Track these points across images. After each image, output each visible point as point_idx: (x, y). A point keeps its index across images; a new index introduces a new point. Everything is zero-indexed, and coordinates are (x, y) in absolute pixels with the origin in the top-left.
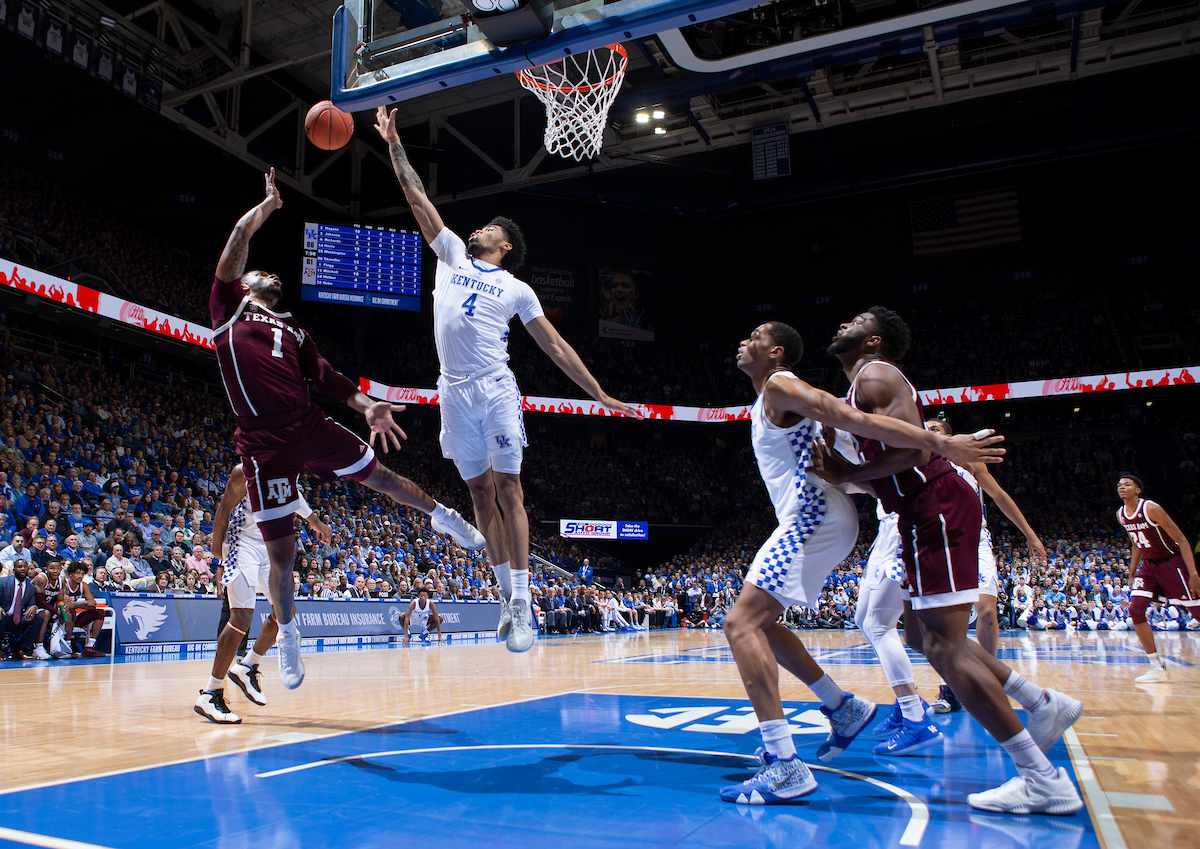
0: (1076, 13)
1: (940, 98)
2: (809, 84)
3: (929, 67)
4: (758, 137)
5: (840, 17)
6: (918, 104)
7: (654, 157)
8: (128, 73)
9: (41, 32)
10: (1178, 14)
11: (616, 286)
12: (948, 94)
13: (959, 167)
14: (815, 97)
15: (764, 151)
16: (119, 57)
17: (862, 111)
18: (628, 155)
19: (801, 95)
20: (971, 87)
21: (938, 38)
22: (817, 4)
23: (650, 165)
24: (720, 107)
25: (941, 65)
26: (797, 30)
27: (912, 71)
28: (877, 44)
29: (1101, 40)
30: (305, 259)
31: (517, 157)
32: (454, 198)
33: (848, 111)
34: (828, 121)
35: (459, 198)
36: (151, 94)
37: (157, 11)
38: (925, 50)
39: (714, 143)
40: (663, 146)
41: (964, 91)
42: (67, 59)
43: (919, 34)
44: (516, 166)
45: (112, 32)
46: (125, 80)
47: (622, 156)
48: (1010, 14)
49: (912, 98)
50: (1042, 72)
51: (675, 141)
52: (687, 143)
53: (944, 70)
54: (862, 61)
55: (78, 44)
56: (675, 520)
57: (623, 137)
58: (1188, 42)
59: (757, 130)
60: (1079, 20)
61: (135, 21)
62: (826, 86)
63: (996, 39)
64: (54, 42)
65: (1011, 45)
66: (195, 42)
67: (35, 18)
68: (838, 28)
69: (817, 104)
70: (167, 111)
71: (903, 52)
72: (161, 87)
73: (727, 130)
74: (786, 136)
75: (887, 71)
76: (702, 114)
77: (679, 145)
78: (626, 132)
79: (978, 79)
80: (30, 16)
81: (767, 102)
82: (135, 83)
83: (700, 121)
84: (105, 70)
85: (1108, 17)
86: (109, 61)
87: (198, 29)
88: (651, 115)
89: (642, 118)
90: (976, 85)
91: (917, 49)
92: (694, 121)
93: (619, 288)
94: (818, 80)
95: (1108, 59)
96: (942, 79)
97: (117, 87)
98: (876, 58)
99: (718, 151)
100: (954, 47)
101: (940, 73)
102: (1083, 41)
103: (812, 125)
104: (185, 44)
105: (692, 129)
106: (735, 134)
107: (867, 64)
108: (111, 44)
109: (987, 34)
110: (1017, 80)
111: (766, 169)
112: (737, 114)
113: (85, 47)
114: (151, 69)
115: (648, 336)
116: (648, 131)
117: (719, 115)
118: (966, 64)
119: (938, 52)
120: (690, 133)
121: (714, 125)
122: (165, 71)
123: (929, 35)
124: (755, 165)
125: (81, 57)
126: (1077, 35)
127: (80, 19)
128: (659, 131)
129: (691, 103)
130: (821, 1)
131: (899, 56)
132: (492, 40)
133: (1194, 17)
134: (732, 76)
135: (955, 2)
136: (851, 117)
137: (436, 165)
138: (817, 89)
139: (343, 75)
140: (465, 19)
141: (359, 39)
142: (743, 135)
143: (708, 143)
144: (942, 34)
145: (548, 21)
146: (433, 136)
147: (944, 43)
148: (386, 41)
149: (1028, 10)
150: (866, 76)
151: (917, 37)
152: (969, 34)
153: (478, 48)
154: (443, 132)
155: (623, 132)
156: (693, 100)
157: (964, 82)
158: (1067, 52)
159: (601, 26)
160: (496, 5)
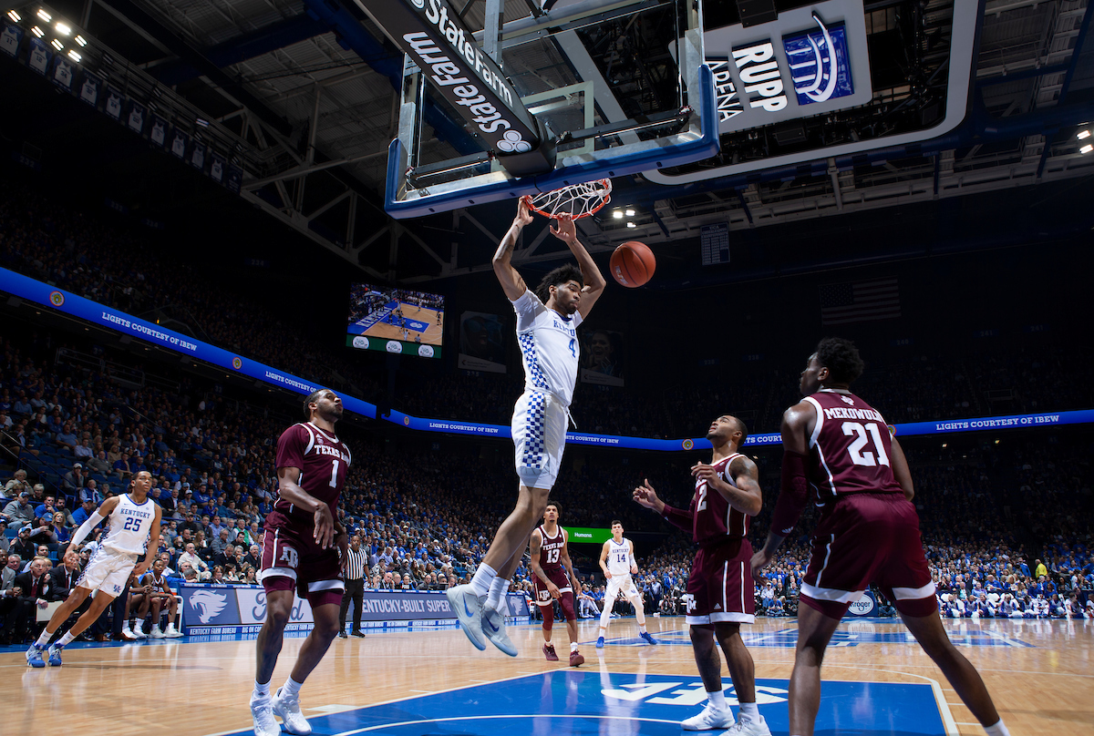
0: (936, 153)
1: (840, 209)
2: (744, 194)
3: (832, 185)
4: (705, 232)
5: (767, 148)
6: (824, 213)
8: (216, 163)
9: (147, 128)
10: (1007, 157)
11: (595, 342)
12: (845, 206)
13: (855, 260)
14: (748, 204)
15: (710, 243)
16: (210, 150)
17: (784, 216)
18: (605, 243)
19: (738, 202)
20: (863, 201)
21: (838, 165)
22: (750, 138)
24: (677, 209)
25: (841, 185)
26: (736, 157)
27: (820, 188)
28: (794, 168)
29: (955, 172)
32: (470, 270)
33: (772, 216)
34: (758, 223)
35: (475, 270)
36: (233, 180)
37: (242, 116)
38: (829, 173)
39: (672, 236)
40: (632, 236)
41: (858, 204)
42: (167, 150)
43: (825, 162)
45: (205, 130)
46: (213, 168)
47: (601, 243)
48: (889, 151)
49: (820, 208)
50: (913, 193)
51: (643, 233)
52: (651, 235)
53: (843, 188)
54: (783, 179)
55: (177, 139)
57: (602, 229)
58: (1014, 177)
59: (705, 227)
60: (938, 158)
61: (224, 123)
62: (757, 196)
63: (881, 168)
64: (158, 136)
65: (891, 172)
66: (271, 141)
67: (144, 116)
68: (766, 157)
69: (750, 209)
70: (245, 194)
71: (813, 174)
72: (241, 175)
73: (682, 227)
74: (727, 233)
75: (801, 187)
76: (664, 214)
77: (644, 236)
78: (604, 225)
79: (868, 196)
80: (139, 115)
81: (713, 206)
82: (221, 171)
83: (662, 219)
84: (198, 160)
85: (959, 156)
86: (201, 153)
87: (273, 132)
88: (624, 213)
89: (617, 215)
90: (867, 200)
91: (824, 172)
92: (657, 219)
93: (598, 344)
94: (751, 192)
95: (960, 186)
96: (842, 195)
97: (206, 173)
98: (794, 178)
99: (675, 241)
100: (850, 172)
101: (840, 191)
102: (942, 173)
103: (746, 225)
104: (263, 143)
105: (655, 225)
106: (689, 229)
107: (787, 181)
108: (203, 140)
109: (873, 164)
110: (896, 198)
111: (711, 257)
112: (689, 214)
113: (182, 142)
114: (234, 161)
115: (619, 382)
116: (622, 224)
117: (676, 215)
118: (859, 185)
119: (839, 175)
120: (653, 227)
121: (672, 222)
122: (246, 162)
123: (832, 163)
124: (703, 254)
125: (178, 149)
126: (938, 168)
127: (179, 119)
128: (630, 225)
129: (655, 205)
130: (753, 136)
131: (810, 177)
132: (510, 171)
133: (1018, 160)
134: (686, 187)
135: (851, 141)
136: (775, 220)
137: (457, 244)
138: (750, 198)
139: (395, 191)
140: (490, 155)
141: (409, 164)
142: (694, 230)
143: (668, 236)
144: (842, 162)
145: (552, 161)
146: (456, 222)
147: (843, 169)
148: (428, 167)
149: (903, 149)
150: (785, 190)
151: (823, 164)
152: (861, 164)
153: (498, 177)
154: (463, 219)
155: (602, 225)
156: (657, 203)
157: (858, 198)
158: (931, 179)
159: (592, 166)
160: (514, 148)
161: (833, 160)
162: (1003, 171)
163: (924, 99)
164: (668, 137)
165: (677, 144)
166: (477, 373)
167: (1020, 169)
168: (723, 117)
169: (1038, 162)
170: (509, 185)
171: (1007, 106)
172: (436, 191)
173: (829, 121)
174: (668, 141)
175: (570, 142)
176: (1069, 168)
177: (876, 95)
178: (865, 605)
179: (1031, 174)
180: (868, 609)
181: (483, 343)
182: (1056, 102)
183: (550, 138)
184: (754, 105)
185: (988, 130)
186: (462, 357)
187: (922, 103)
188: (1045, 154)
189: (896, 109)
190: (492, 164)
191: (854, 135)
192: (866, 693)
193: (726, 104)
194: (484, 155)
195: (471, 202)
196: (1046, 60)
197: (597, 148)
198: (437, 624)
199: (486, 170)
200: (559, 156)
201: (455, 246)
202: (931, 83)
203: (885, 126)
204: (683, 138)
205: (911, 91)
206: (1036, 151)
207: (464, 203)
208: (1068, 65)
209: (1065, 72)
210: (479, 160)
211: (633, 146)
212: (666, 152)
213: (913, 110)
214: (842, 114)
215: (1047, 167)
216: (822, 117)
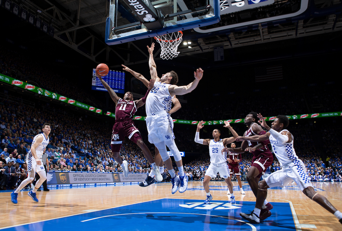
0: (297, 21)
1: (263, 41)
2: (229, 36)
3: (260, 33)
4: (216, 50)
5: (237, 20)
6: (257, 43)
7: (188, 54)
8: (45, 26)
9: (20, 13)
10: (322, 22)
12: (265, 40)
13: (267, 59)
14: (230, 40)
15: (217, 53)
16: (42, 21)
17: (243, 44)
19: (227, 39)
20: (271, 39)
21: (262, 26)
22: (231, 16)
23: (187, 56)
24: (206, 41)
25: (263, 33)
26: (226, 23)
27: (256, 34)
28: (247, 27)
29: (303, 28)
30: (93, 78)
34: (234, 46)
35: (136, 63)
36: (51, 32)
37: (53, 9)
38: (259, 29)
39: (204, 51)
40: (190, 51)
41: (269, 40)
42: (27, 21)
43: (258, 25)
45: (40, 14)
46: (44, 27)
48: (280, 21)
49: (256, 41)
50: (289, 35)
51: (194, 50)
52: (197, 51)
53: (264, 34)
54: (243, 31)
55: (31, 17)
56: (192, 151)
58: (324, 30)
59: (215, 48)
60: (298, 23)
61: (47, 11)
62: (233, 37)
63: (277, 27)
64: (24, 16)
65: (280, 28)
66: (64, 18)
67: (18, 9)
68: (237, 23)
69: (231, 42)
70: (56, 37)
71: (253, 29)
72: (54, 30)
73: (207, 48)
74: (223, 50)
75: (249, 34)
76: (201, 43)
77: (194, 51)
79: (272, 37)
80: (17, 9)
81: (218, 40)
82: (46, 29)
83: (200, 45)
84: (38, 25)
85: (305, 22)
86: (39, 22)
87: (65, 15)
88: (187, 43)
89: (185, 44)
90: (272, 38)
91: (257, 28)
92: (199, 45)
94: (231, 35)
95: (305, 33)
96: (263, 36)
97: (41, 29)
98: (246, 30)
99: (205, 53)
100: (266, 28)
101: (263, 35)
102: (299, 28)
103: (230, 47)
104: (61, 19)
105: (198, 47)
106: (210, 49)
107: (244, 31)
108: (40, 17)
109: (275, 25)
110: (282, 37)
111: (217, 58)
112: (210, 43)
114: (51, 25)
115: (186, 101)
116: (187, 47)
117: (205, 43)
118: (269, 33)
119: (262, 29)
120: (197, 48)
121: (204, 46)
122: (55, 26)
123: (260, 25)
124: (215, 57)
125: (31, 21)
126: (297, 27)
127: (31, 10)
128: (189, 47)
129: (198, 40)
130: (232, 16)
131: (252, 30)
132: (148, 28)
133: (326, 23)
134: (209, 34)
135: (267, 17)
136: (240, 45)
138: (231, 38)
139: (108, 35)
140: (141, 23)
141: (113, 26)
142: (212, 49)
143: (202, 51)
144: (263, 25)
145: (163, 24)
146: (129, 46)
147: (264, 27)
148: (120, 27)
149: (285, 20)
150: (244, 35)
151: (257, 25)
152: (270, 25)
153: (144, 30)
154: (131, 46)
157: (269, 37)
158: (295, 31)
159: (176, 27)
160: (149, 20)
161: (260, 24)
162: (320, 28)
163: (293, 2)
164: (202, 16)
165: (205, 18)
167: (326, 27)
168: (222, 9)
169: (333, 24)
170: (148, 33)
171: (323, 4)
172: (122, 35)
173: (259, 10)
174: (202, 18)
175: (169, 18)
177: (276, 1)
179: (330, 29)
181: (139, 88)
183: (162, 17)
184: (233, 4)
185: (315, 13)
188: (336, 21)
189: (282, 6)
190: (142, 26)
191: (268, 15)
193: (223, 4)
194: (139, 23)
195: (135, 39)
197: (178, 20)
198: (124, 184)
199: (140, 28)
200: (165, 23)
201: (129, 55)
203: (279, 12)
204: (208, 16)
206: (332, 20)
207: (132, 39)
210: (137, 25)
211: (190, 19)
212: (201, 21)
213: (289, 6)
214: (263, 8)
215: (336, 26)
216: (256, 9)
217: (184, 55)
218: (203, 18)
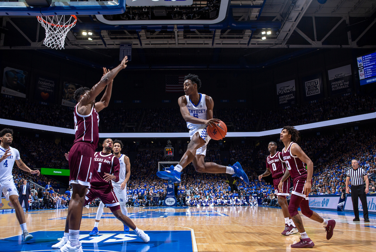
0: (214, 30)
1: (177, 46)
2: (139, 34)
3: (175, 36)
4: (122, 47)
5: (150, 16)
6: (171, 46)
7: (87, 47)
10: (238, 36)
11: (69, 88)
12: (179, 45)
13: (180, 67)
14: (141, 38)
15: (124, 52)
17: (155, 45)
18: (78, 45)
19: (137, 36)
20: (186, 44)
21: (178, 28)
22: (144, 10)
23: (85, 50)
24: (111, 35)
25: (178, 36)
26: (137, 17)
27: (170, 36)
28: (161, 26)
29: (220, 38)
31: (37, 38)
32: (11, 48)
33: (150, 44)
34: (144, 46)
35: (13, 48)
38: (174, 31)
39: (108, 47)
40: (90, 44)
41: (184, 45)
44: (37, 41)
47: (76, 45)
48: (198, 26)
49: (169, 44)
50: (205, 44)
51: (95, 43)
52: (99, 45)
54: (156, 30)
57: (77, 39)
58: (240, 44)
59: (122, 45)
60: (215, 32)
62: (145, 35)
63: (194, 32)
65: (197, 34)
68: (149, 19)
69: (141, 40)
71: (168, 30)
73: (112, 43)
74: (131, 49)
75: (163, 34)
76: (105, 36)
77: (96, 45)
79: (188, 42)
81: (126, 36)
83: (104, 38)
85: (222, 32)
88: (88, 33)
89: (84, 34)
90: (187, 44)
91: (172, 30)
92: (102, 38)
93: (70, 89)
94: (142, 33)
95: (221, 44)
96: (178, 40)
98: (160, 30)
99: (108, 49)
100: (182, 32)
101: (178, 38)
102: (215, 38)
103: (139, 46)
105: (101, 40)
106: (115, 45)
107: (158, 31)
109: (191, 30)
110: (198, 45)
112: (116, 38)
116: (86, 38)
117: (110, 38)
118: (185, 37)
119: (178, 32)
120: (100, 41)
121: (108, 41)
123: (176, 27)
124: (120, 56)
126: (214, 36)
128: (90, 39)
130: (145, 10)
131: (166, 31)
132: (28, 3)
133: (242, 38)
134: (116, 26)
135: (183, 19)
136: (151, 46)
137: (4, 34)
138: (142, 36)
142: (117, 45)
143: (106, 46)
144: (180, 27)
145: (50, 2)
146: (4, 24)
147: (180, 30)
149: (202, 26)
150: (157, 35)
151: (172, 27)
152: (187, 29)
153: (22, 4)
154: (8, 23)
155: (77, 37)
156: (102, 31)
157: (184, 42)
158: (212, 40)
159: (68, 8)
161: (176, 25)
162: (236, 41)
163: (211, 8)
164: (103, 2)
165: (107, 5)
166: (11, 96)
167: (242, 41)
169: (248, 40)
170: (27, 9)
171: (240, 17)
173: (176, 10)
176: (258, 44)
177: (194, 3)
178: (172, 202)
179: (246, 44)
180: (173, 203)
181: (15, 83)
182: (256, 19)
185: (233, 25)
186: (3, 88)
187: (211, 9)
188: (251, 37)
189: (201, 10)
191: (184, 17)
192: (170, 235)
195: (7, 14)
196: (255, 3)
200: (53, 1)
202: (214, 2)
204: (110, 3)
205: (207, 4)
206: (248, 36)
208: (261, 6)
209: (260, 9)
211: (93, 3)
212: (102, 8)
213: (207, 11)
214: (181, 8)
215: (251, 42)
216: (172, 8)
217: (82, 48)
218: (104, 4)
